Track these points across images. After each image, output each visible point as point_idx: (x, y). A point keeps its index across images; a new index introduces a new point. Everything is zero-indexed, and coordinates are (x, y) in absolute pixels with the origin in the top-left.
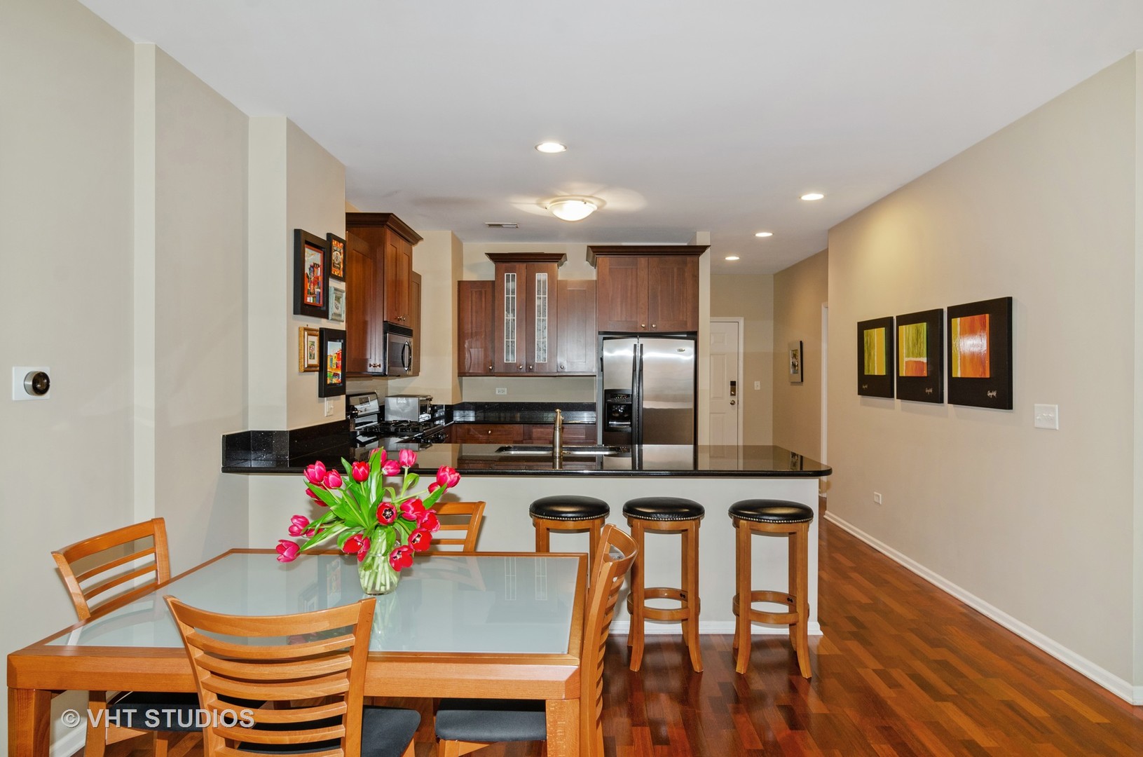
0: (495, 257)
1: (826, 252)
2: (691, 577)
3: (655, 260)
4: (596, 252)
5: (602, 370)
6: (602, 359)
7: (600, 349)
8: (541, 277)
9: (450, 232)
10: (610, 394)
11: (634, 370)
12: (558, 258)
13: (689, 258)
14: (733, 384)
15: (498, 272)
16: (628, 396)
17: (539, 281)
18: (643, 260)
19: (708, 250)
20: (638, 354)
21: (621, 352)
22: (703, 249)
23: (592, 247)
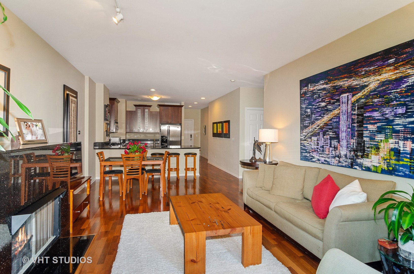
0: (135, 106)
1: (208, 107)
2: (178, 166)
3: (172, 108)
4: (160, 106)
5: (161, 131)
6: (161, 129)
7: (160, 127)
8: (146, 110)
9: (125, 100)
10: (162, 137)
11: (168, 132)
12: (150, 106)
13: (180, 108)
14: (191, 135)
15: (136, 109)
16: (166, 137)
17: (146, 111)
18: (170, 108)
19: (184, 106)
20: (169, 128)
21: (165, 128)
22: (183, 106)
23: (159, 105)
